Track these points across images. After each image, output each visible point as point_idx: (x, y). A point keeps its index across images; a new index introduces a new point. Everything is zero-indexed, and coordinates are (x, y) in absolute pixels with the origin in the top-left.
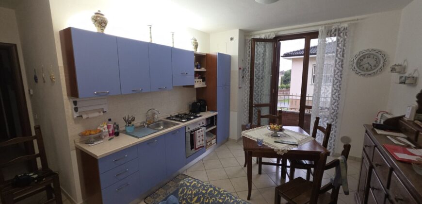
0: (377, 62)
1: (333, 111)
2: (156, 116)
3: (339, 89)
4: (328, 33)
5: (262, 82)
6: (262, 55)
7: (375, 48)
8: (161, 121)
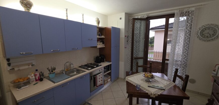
0: (214, 32)
1: (184, 63)
2: (72, 66)
3: (188, 49)
4: (181, 14)
5: (139, 45)
6: (139, 28)
7: (213, 23)
8: (75, 68)
